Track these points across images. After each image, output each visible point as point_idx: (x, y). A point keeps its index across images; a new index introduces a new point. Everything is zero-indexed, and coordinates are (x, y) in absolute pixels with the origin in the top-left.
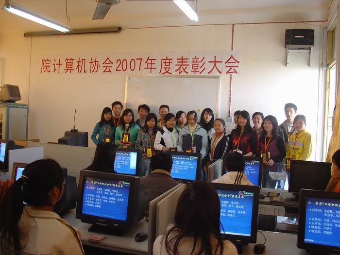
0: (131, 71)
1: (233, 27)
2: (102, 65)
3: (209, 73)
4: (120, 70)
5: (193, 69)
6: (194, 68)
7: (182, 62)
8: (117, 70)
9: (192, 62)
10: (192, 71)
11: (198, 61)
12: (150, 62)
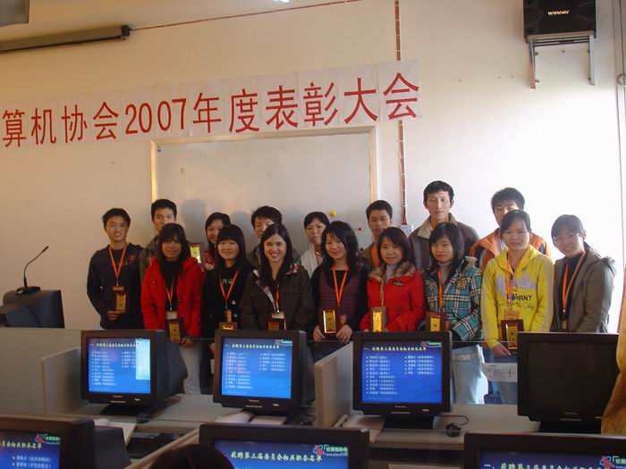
0: (163, 131)
1: (397, 3)
2: (91, 122)
3: (347, 121)
4: (136, 132)
5: (308, 114)
6: (310, 111)
7: (281, 100)
8: (128, 132)
9: (305, 98)
10: (306, 121)
11: (319, 93)
12: (205, 106)
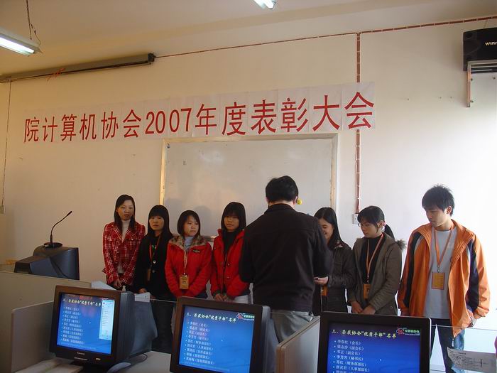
0: (172, 133)
1: (358, 39)
2: (121, 124)
3: (315, 129)
4: (153, 132)
5: (284, 122)
6: (286, 120)
7: (264, 111)
8: (147, 132)
9: (282, 110)
10: (282, 127)
11: (294, 106)
12: (205, 114)
